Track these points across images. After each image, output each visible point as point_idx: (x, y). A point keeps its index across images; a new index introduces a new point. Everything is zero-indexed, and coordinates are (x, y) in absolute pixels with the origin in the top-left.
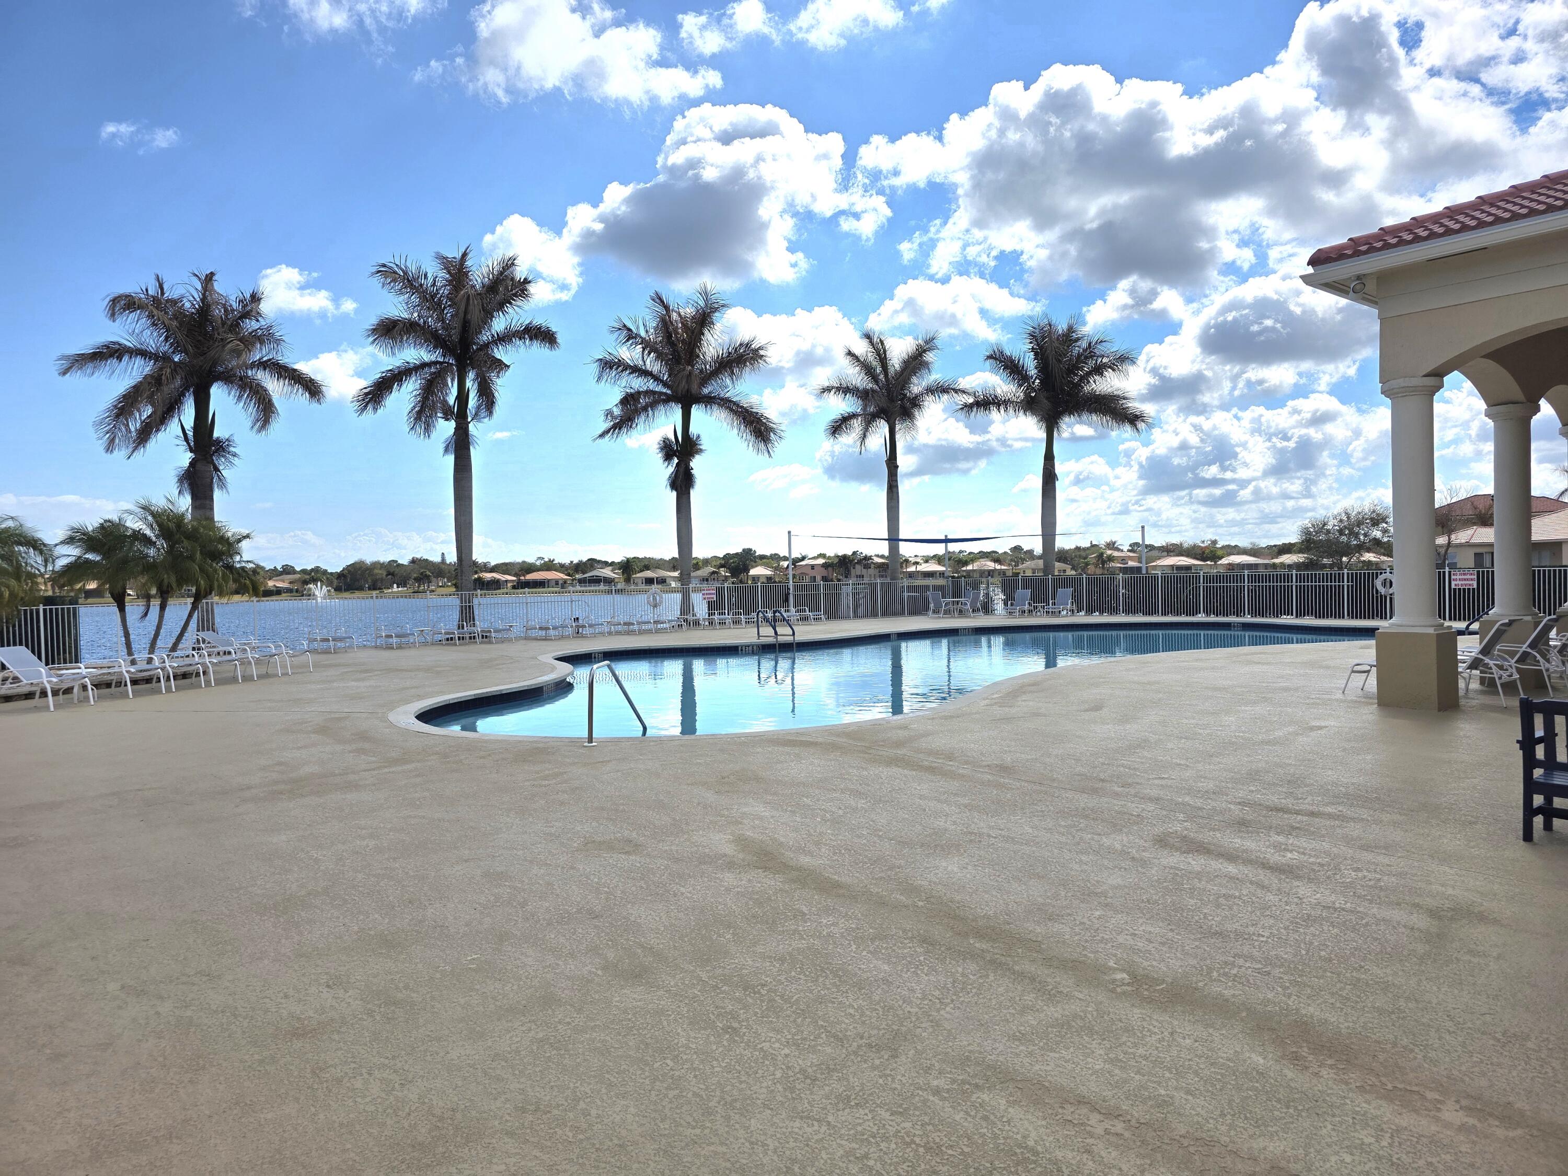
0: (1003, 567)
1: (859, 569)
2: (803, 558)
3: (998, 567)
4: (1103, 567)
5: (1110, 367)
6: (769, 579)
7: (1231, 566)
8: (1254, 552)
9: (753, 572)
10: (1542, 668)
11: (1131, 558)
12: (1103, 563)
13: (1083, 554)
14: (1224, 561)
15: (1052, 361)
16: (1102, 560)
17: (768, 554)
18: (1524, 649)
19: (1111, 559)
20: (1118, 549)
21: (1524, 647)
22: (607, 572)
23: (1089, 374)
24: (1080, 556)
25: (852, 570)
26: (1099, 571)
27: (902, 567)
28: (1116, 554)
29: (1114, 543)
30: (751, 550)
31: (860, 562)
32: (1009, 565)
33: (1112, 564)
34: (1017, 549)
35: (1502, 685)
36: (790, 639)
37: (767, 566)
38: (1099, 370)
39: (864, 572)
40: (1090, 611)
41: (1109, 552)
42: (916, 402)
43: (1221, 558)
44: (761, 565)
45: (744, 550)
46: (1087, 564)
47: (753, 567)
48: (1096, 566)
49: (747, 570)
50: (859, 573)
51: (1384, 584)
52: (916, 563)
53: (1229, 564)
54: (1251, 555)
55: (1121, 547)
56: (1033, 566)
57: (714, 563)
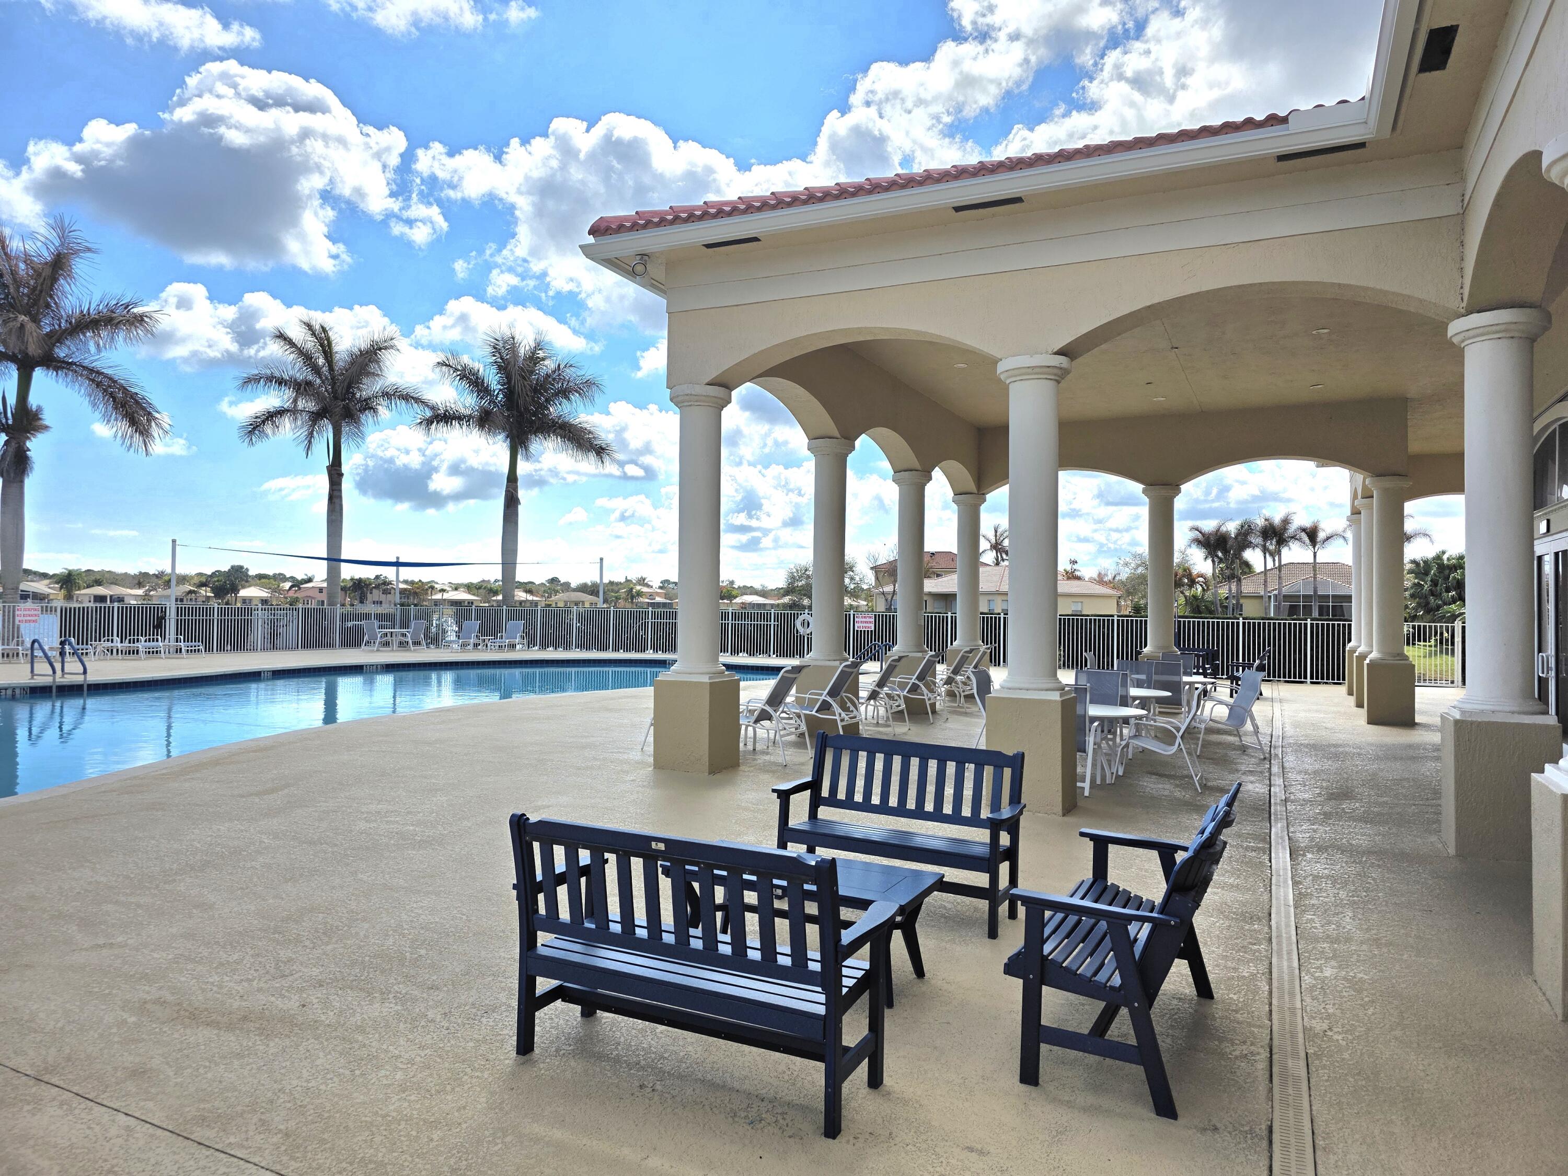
0: (535, 598)
1: (376, 595)
2: (310, 580)
3: (530, 598)
4: (632, 602)
5: (576, 391)
6: (264, 601)
7: (744, 605)
8: (763, 593)
9: (243, 593)
10: (837, 717)
11: (658, 594)
12: (632, 597)
13: (616, 588)
14: (738, 600)
15: (516, 378)
16: (632, 595)
17: (271, 574)
18: (823, 697)
19: (639, 594)
20: (648, 586)
21: (824, 696)
22: (41, 587)
23: (556, 394)
24: (613, 591)
25: (369, 595)
26: (628, 605)
27: (427, 594)
28: (645, 589)
29: (644, 580)
30: (242, 567)
31: (377, 587)
32: (542, 596)
33: (641, 600)
34: (554, 580)
35: (843, 726)
36: (79, 679)
37: (263, 586)
38: (565, 393)
39: (383, 597)
40: (544, 646)
41: (638, 588)
42: (368, 406)
43: (735, 597)
44: (256, 585)
45: (233, 567)
46: (617, 598)
47: (244, 587)
48: (626, 600)
49: (235, 590)
50: (376, 599)
51: (803, 624)
52: (443, 591)
53: (743, 603)
54: (760, 596)
55: (650, 583)
56: (566, 599)
57: (193, 582)
